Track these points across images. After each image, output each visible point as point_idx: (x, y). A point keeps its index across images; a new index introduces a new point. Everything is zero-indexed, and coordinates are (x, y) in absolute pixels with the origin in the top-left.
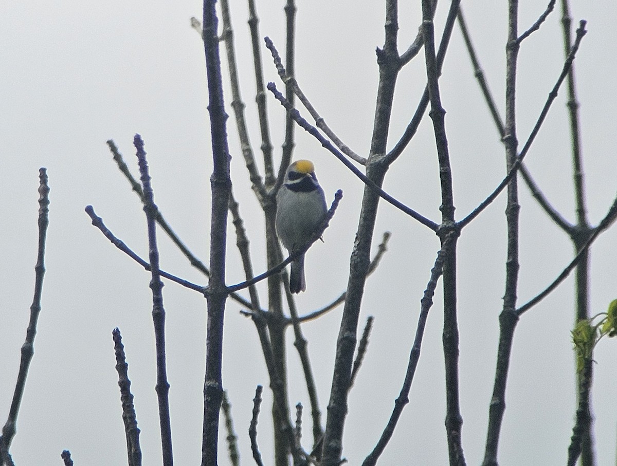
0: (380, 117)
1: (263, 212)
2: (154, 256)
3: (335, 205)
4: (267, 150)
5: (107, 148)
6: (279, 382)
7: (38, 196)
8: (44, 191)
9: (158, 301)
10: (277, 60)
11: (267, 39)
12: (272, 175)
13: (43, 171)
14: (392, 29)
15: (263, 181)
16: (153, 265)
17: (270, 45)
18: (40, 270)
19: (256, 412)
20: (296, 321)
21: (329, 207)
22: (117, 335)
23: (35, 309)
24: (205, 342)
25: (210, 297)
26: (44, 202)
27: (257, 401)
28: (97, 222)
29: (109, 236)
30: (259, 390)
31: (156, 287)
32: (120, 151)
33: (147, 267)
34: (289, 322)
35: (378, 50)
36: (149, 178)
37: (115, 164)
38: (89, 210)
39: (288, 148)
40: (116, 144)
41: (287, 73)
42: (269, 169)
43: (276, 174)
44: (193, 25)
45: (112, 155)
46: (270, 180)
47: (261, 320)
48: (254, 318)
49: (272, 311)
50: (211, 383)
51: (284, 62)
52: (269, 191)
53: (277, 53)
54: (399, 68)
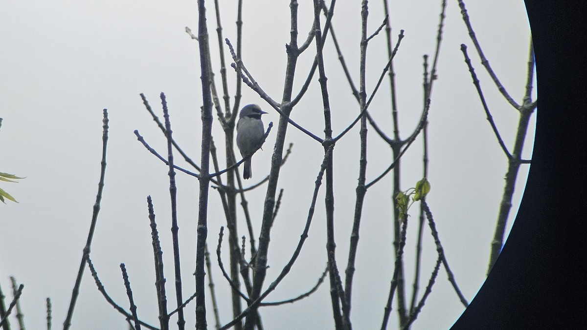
0: (288, 81)
1: (224, 133)
2: (171, 158)
3: (269, 130)
4: (226, 98)
5: (140, 97)
6: (233, 224)
7: (103, 124)
8: (106, 121)
9: (173, 182)
10: (232, 50)
11: (227, 40)
12: (229, 112)
13: (105, 111)
14: (294, 34)
15: (224, 116)
16: (170, 162)
17: (228, 42)
18: (104, 164)
19: (220, 241)
20: (242, 191)
21: (265, 132)
22: (149, 199)
23: (101, 185)
25: (201, 180)
26: (106, 127)
27: (221, 235)
28: (140, 139)
29: (147, 146)
30: (222, 229)
31: (172, 174)
32: (147, 99)
33: (167, 163)
34: (238, 191)
35: (287, 45)
37: (144, 106)
38: (136, 132)
39: (238, 98)
40: (145, 95)
41: (238, 57)
42: (228, 109)
43: (231, 112)
44: (187, 31)
45: (143, 101)
46: (228, 115)
47: (222, 190)
48: (219, 190)
49: (229, 185)
50: (201, 226)
51: (236, 52)
52: (227, 121)
53: (232, 46)
54: (298, 55)
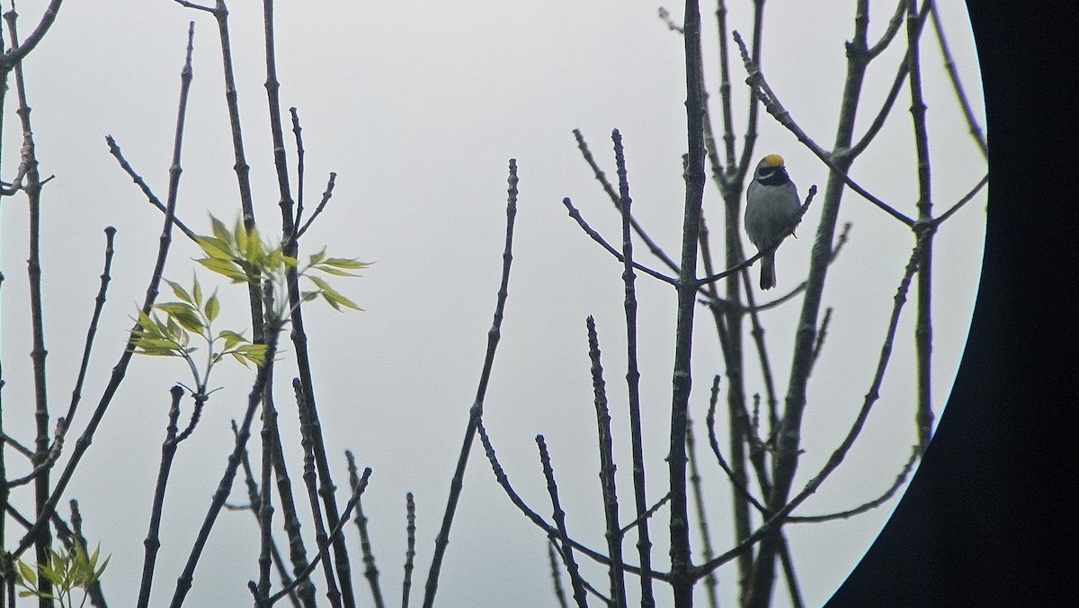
0: (847, 110)
1: (724, 202)
2: (628, 248)
3: (809, 200)
4: (730, 139)
5: (573, 137)
6: (736, 369)
7: (507, 186)
8: (514, 181)
9: (630, 292)
10: (744, 53)
11: (735, 33)
12: (734, 164)
13: (513, 162)
14: (862, 22)
15: (725, 171)
16: (626, 256)
17: (737, 38)
18: (508, 258)
19: (713, 401)
20: (753, 310)
21: (803, 203)
22: (590, 323)
23: (503, 295)
24: (676, 333)
25: (680, 290)
26: (513, 192)
27: (715, 390)
28: (574, 214)
29: (585, 227)
30: (717, 379)
31: (629, 278)
32: (585, 140)
33: (621, 259)
34: (746, 310)
35: (847, 44)
36: (625, 172)
37: (580, 153)
38: (567, 202)
39: (751, 138)
40: (582, 133)
41: (753, 64)
42: (731, 158)
43: (738, 163)
44: (661, 16)
45: (577, 144)
46: (732, 170)
47: (718, 308)
48: (712, 307)
49: (730, 299)
50: (680, 373)
51: (750, 55)
52: (730, 180)
53: (744, 46)
54: (867, 61)
